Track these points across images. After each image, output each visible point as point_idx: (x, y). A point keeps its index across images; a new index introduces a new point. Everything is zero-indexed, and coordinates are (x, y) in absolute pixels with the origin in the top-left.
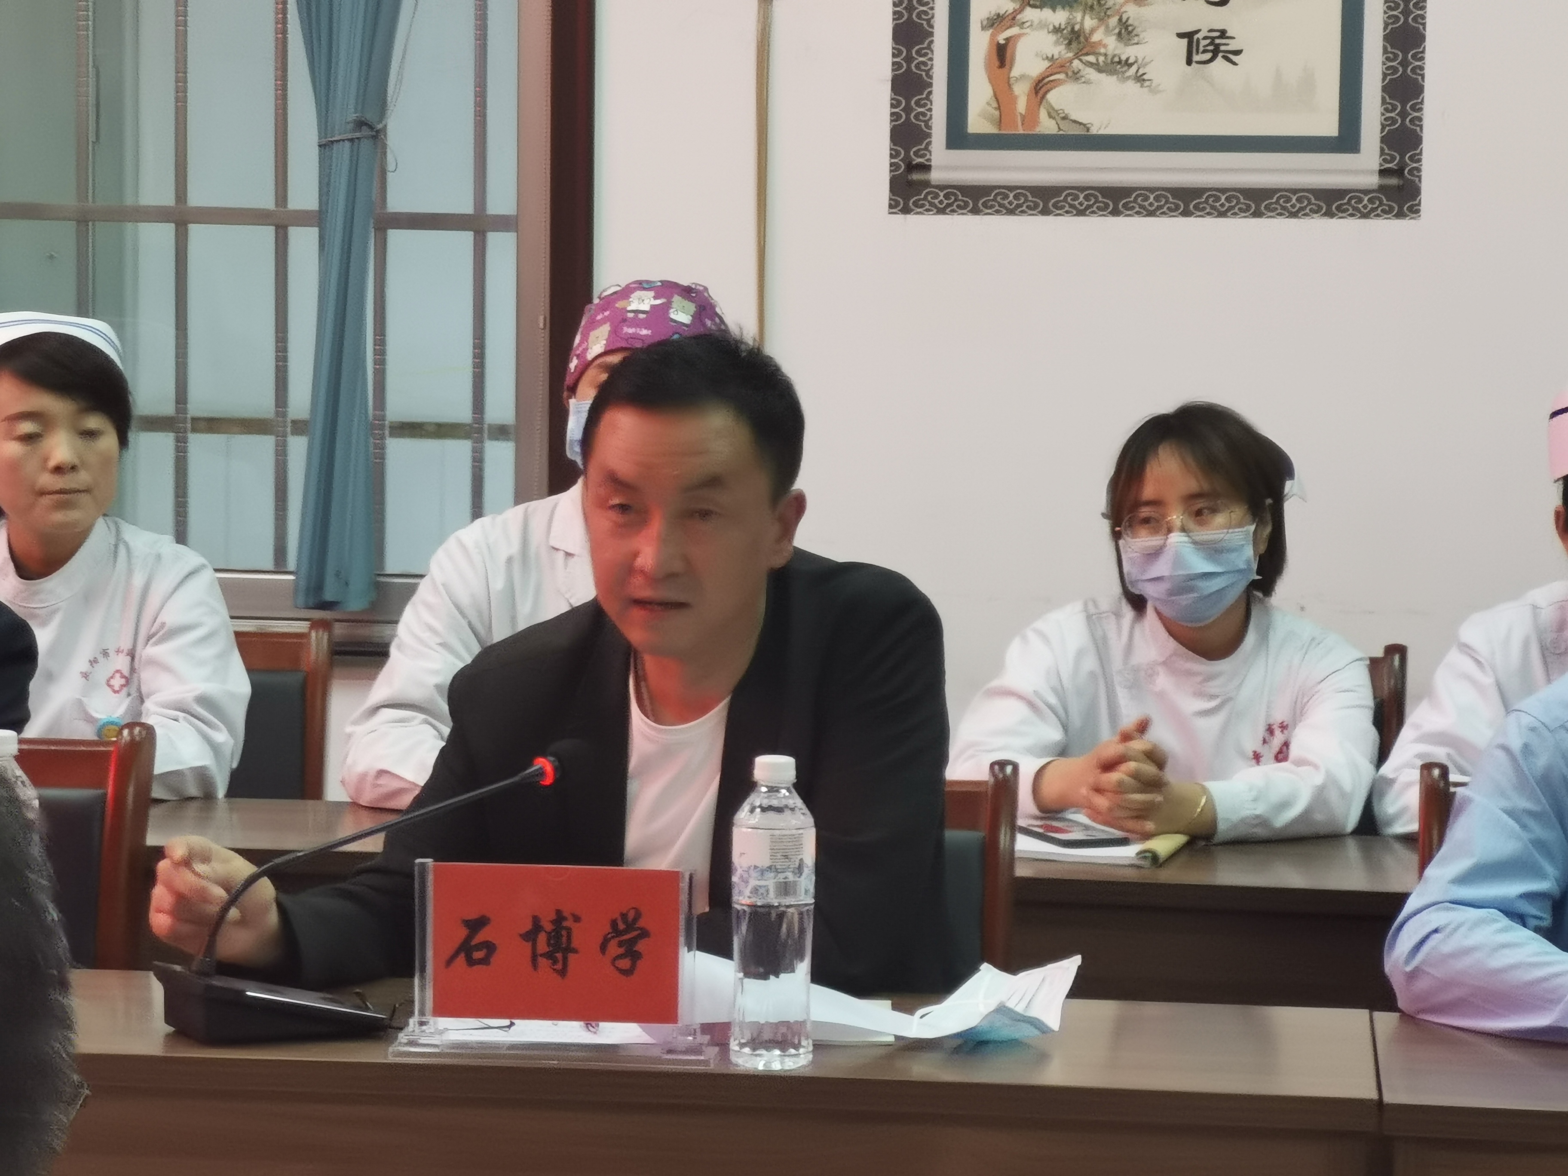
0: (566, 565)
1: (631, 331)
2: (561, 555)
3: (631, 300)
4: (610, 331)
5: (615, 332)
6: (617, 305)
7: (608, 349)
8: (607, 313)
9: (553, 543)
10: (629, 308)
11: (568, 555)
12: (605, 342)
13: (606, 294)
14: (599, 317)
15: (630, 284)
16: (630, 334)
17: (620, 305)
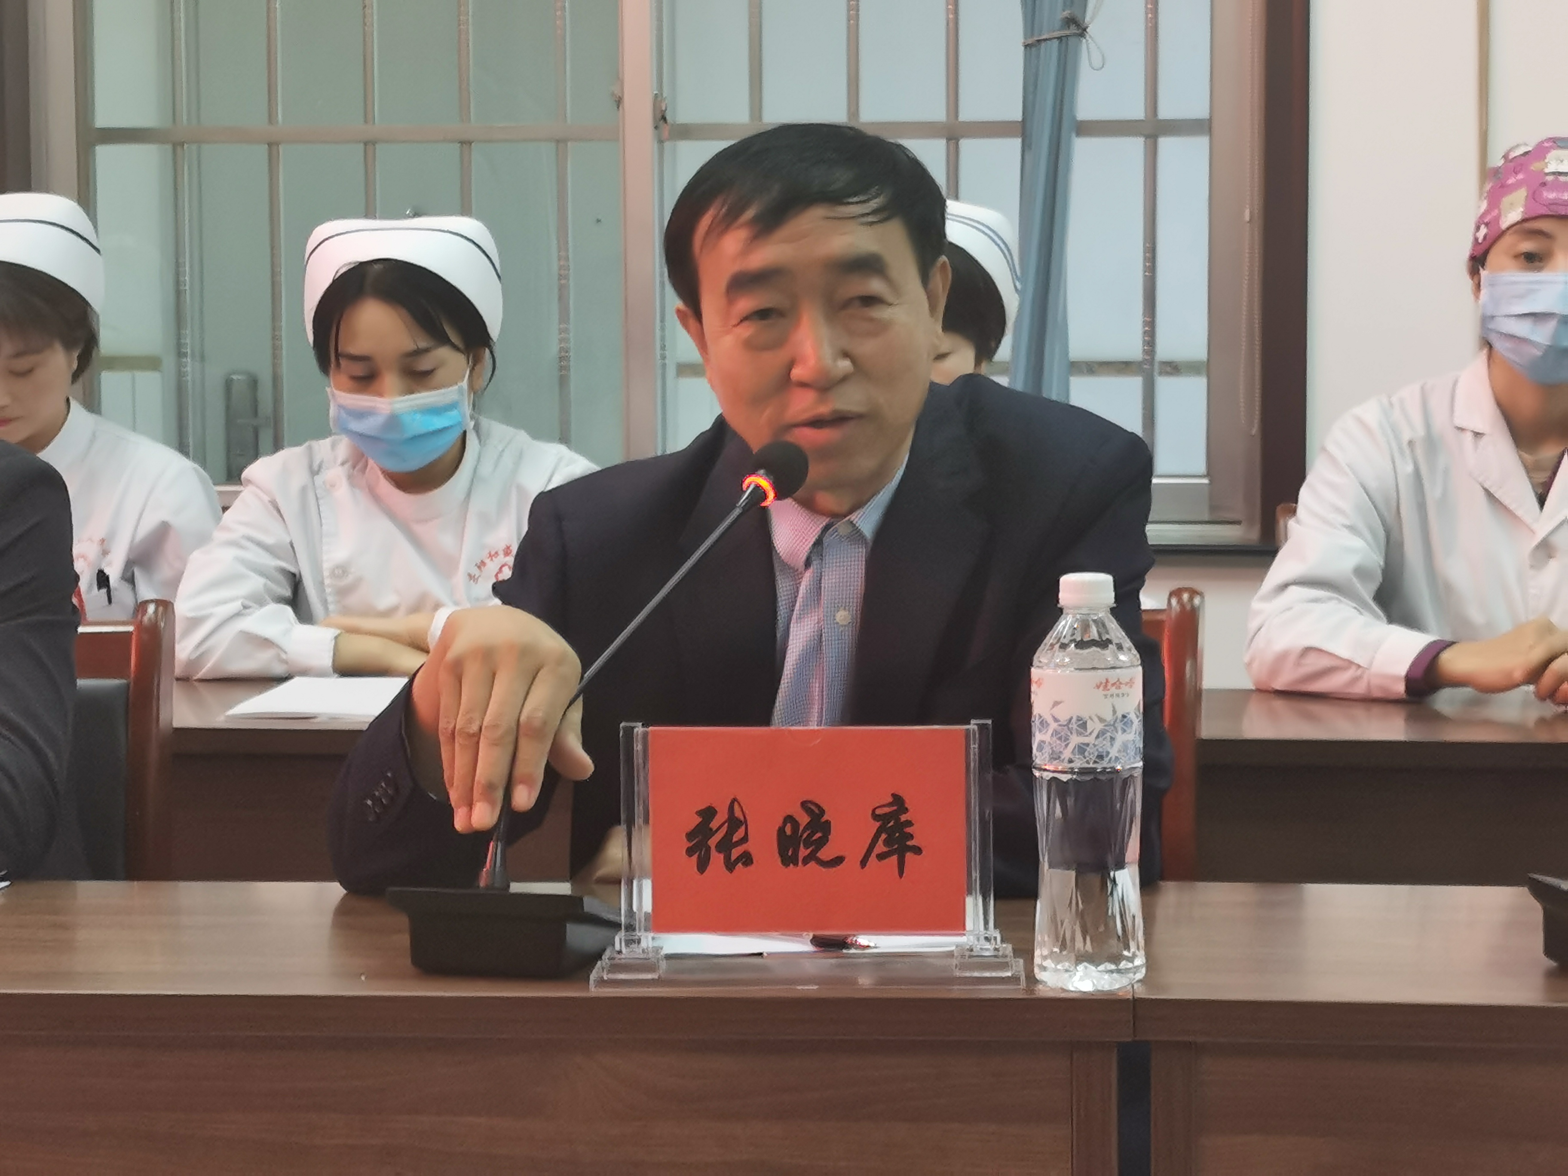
0: (1476, 447)
1: (1552, 196)
2: (1469, 436)
3: (1546, 161)
4: (1527, 197)
5: (1533, 196)
6: (1532, 168)
7: (1527, 216)
8: (1520, 176)
9: (1459, 422)
10: (1547, 171)
11: (1477, 435)
12: (1522, 209)
13: (1513, 155)
14: (1511, 181)
15: (1542, 142)
16: (1550, 199)
17: (1535, 166)
